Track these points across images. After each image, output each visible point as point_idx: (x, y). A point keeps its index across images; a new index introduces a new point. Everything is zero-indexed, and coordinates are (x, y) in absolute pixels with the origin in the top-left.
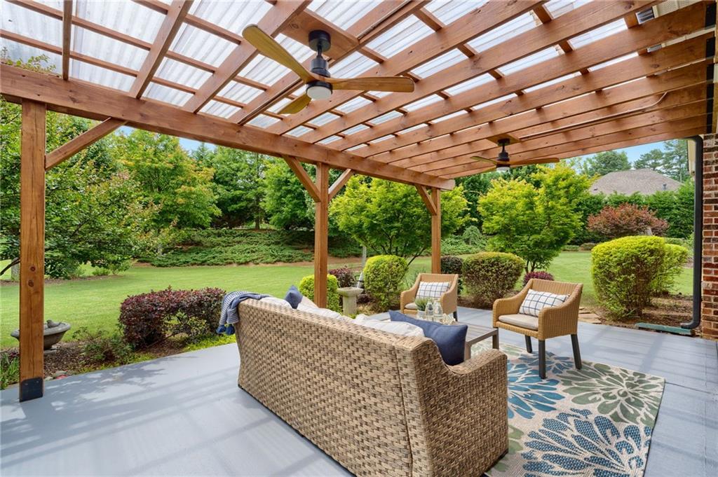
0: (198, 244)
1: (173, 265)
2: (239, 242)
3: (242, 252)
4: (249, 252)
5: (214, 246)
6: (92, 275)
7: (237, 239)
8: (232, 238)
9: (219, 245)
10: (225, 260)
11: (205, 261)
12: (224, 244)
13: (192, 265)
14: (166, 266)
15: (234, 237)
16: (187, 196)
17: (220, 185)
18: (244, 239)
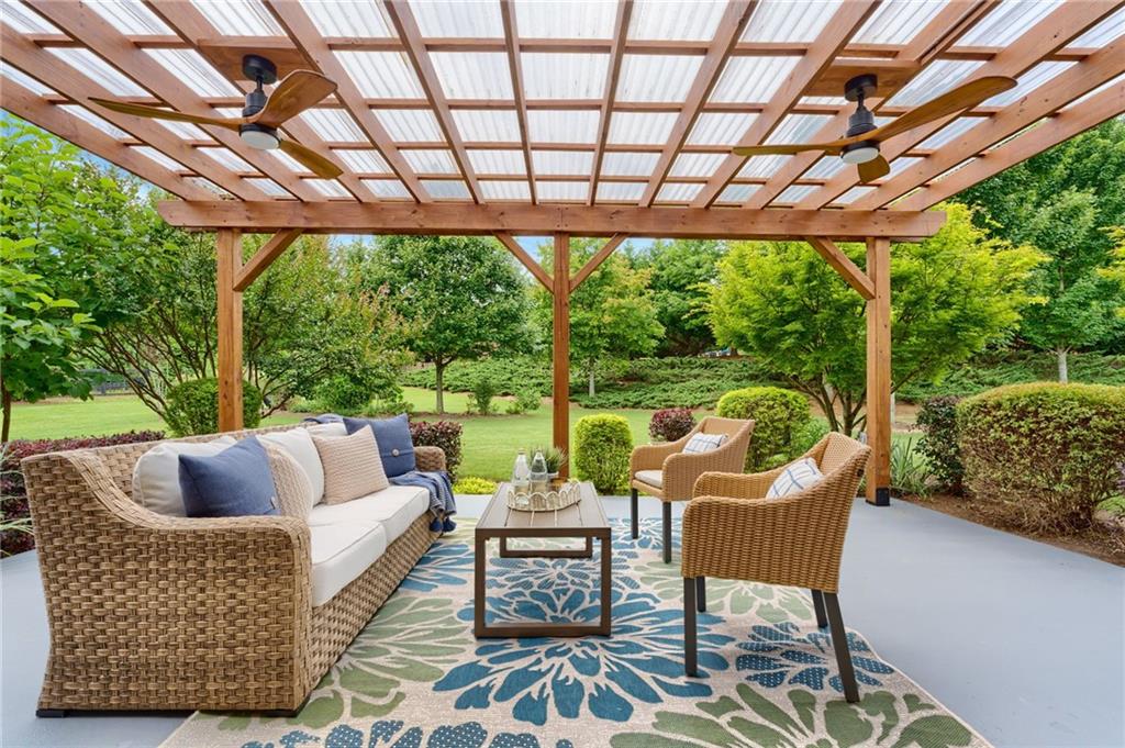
0: (642, 379)
1: (601, 406)
2: (696, 377)
3: (692, 391)
4: (702, 391)
5: (661, 382)
6: (505, 413)
7: (696, 371)
8: (688, 370)
9: (668, 380)
10: (665, 401)
11: (640, 402)
12: (674, 380)
13: (624, 407)
14: (593, 407)
15: (692, 368)
16: (614, 311)
17: (674, 293)
18: (707, 373)
